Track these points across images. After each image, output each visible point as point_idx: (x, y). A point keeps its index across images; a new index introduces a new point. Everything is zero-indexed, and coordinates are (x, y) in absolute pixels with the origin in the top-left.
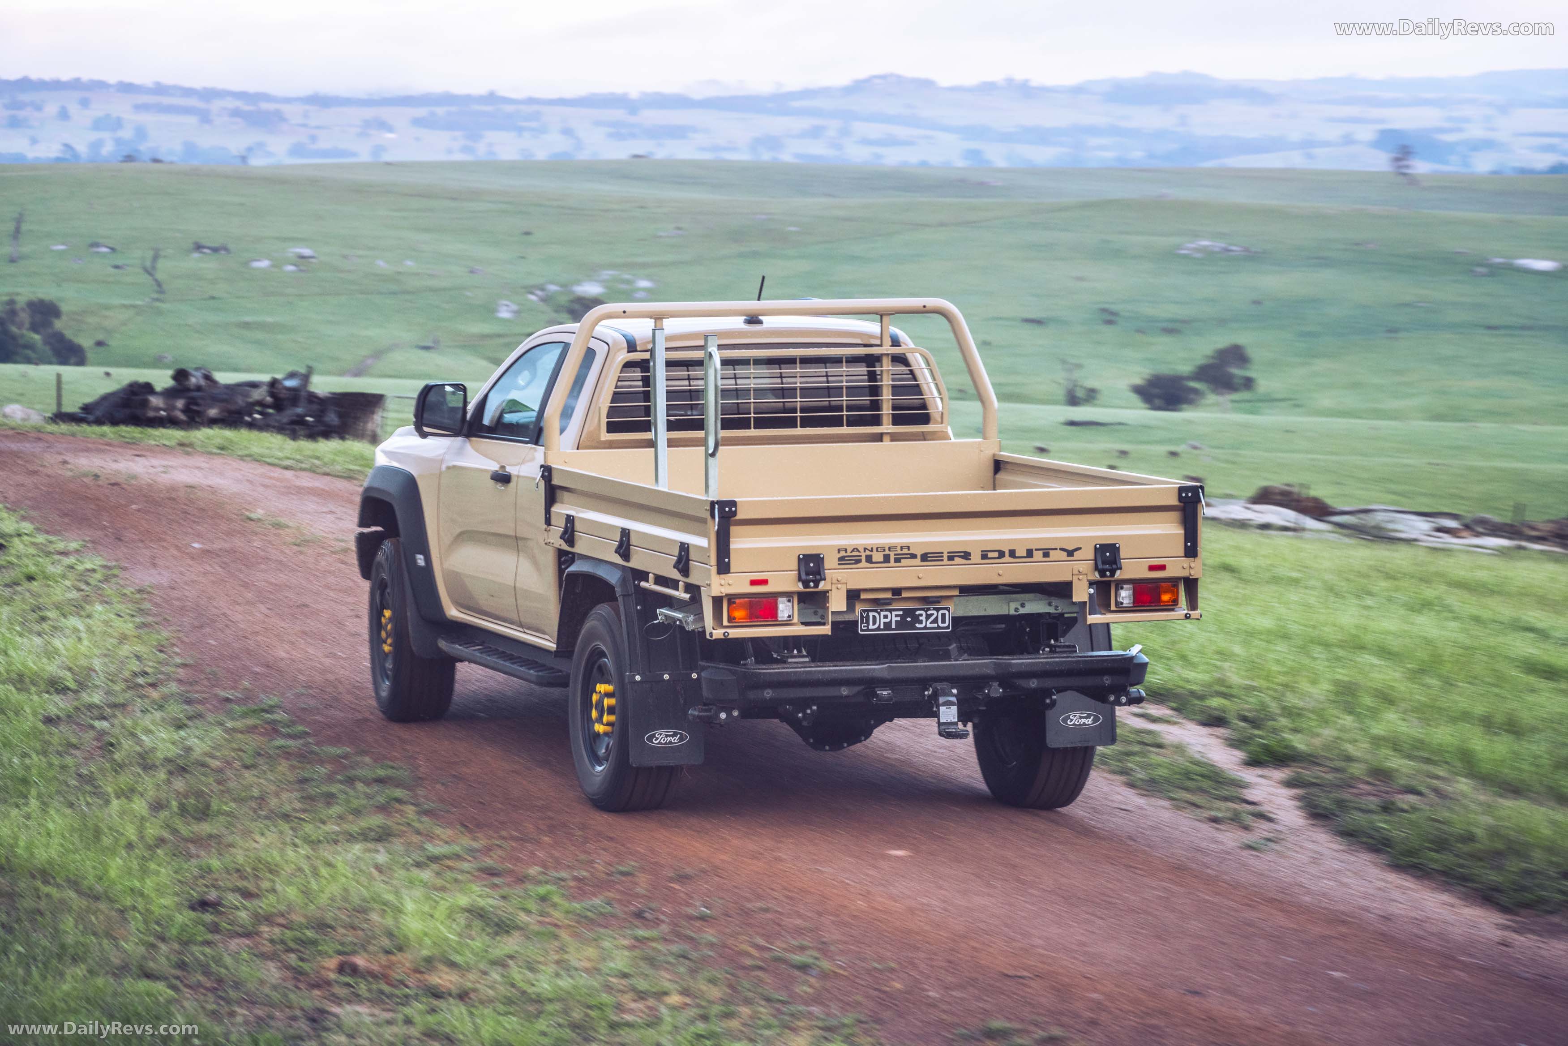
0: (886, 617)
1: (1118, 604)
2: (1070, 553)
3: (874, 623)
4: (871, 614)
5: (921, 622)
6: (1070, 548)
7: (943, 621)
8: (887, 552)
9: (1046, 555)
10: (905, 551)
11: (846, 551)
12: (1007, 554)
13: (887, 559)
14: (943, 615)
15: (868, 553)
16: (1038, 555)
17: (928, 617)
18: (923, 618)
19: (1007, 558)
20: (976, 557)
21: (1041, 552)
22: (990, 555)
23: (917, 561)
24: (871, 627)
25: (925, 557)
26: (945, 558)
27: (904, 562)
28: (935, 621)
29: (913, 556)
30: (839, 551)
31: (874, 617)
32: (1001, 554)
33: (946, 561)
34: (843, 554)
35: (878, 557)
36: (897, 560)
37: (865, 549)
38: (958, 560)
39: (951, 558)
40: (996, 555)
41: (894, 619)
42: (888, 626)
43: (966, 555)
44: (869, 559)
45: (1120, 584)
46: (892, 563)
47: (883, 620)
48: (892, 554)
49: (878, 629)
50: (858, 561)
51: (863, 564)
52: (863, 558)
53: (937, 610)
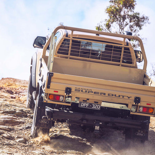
0: (85, 104)
1: (139, 111)
2: (129, 98)
3: (82, 105)
4: (82, 103)
5: (93, 107)
6: (129, 97)
7: (98, 108)
8: (86, 90)
9: (123, 97)
10: (91, 91)
11: (77, 88)
12: (114, 95)
13: (86, 92)
14: (99, 106)
15: (82, 90)
16: (121, 97)
17: (95, 106)
18: (94, 106)
19: (114, 96)
20: (107, 95)
21: (122, 96)
22: (110, 95)
23: (93, 93)
24: (82, 106)
25: (95, 93)
26: (100, 94)
27: (90, 93)
28: (97, 107)
29: (92, 92)
30: (75, 88)
31: (83, 104)
32: (113, 95)
33: (100, 95)
34: (76, 89)
35: (84, 91)
36: (88, 92)
37: (81, 89)
38: (102, 95)
39: (101, 94)
40: (112, 95)
41: (87, 105)
42: (85, 106)
43: (105, 94)
44: (82, 91)
45: (140, 107)
46: (87, 93)
47: (84, 105)
48: (87, 91)
49: (83, 106)
50: (80, 91)
51: (81, 92)
52: (81, 91)
53: (97, 105)
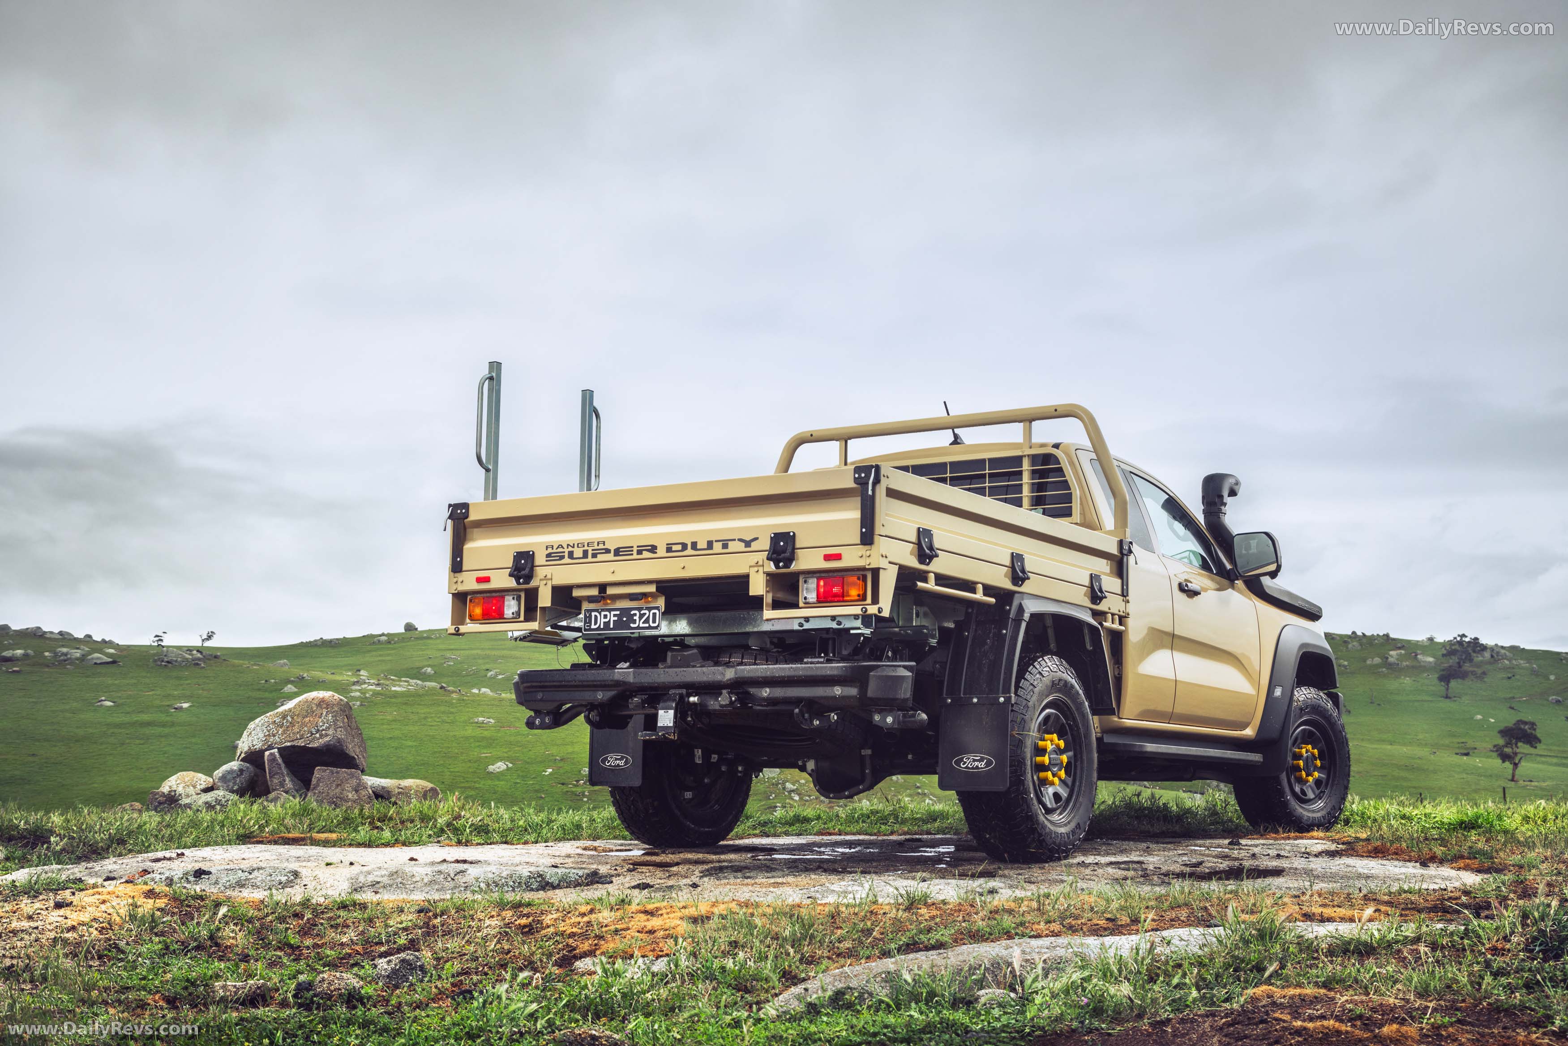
0: (605, 616)
2: (748, 544)
3: (596, 623)
4: (593, 614)
5: (635, 622)
6: (748, 539)
7: (654, 622)
8: (586, 548)
9: (725, 546)
10: (601, 546)
11: (552, 547)
12: (689, 546)
13: (585, 554)
14: (654, 615)
15: (570, 549)
16: (717, 547)
17: (641, 617)
18: (637, 618)
19: (689, 551)
20: (661, 551)
21: (719, 544)
22: (675, 548)
23: (610, 556)
24: (593, 627)
25: (617, 552)
26: (635, 552)
27: (600, 557)
28: (647, 621)
29: (608, 551)
30: (546, 547)
31: (596, 617)
32: (684, 546)
33: (635, 556)
34: (550, 550)
35: (578, 553)
36: (594, 556)
37: (568, 545)
38: (646, 554)
39: (640, 552)
40: (679, 547)
42: (607, 625)
43: (653, 549)
44: (571, 555)
46: (590, 559)
47: (603, 620)
48: (590, 549)
49: (599, 629)
50: (562, 557)
51: (567, 560)
52: (566, 555)
53: (649, 609)
